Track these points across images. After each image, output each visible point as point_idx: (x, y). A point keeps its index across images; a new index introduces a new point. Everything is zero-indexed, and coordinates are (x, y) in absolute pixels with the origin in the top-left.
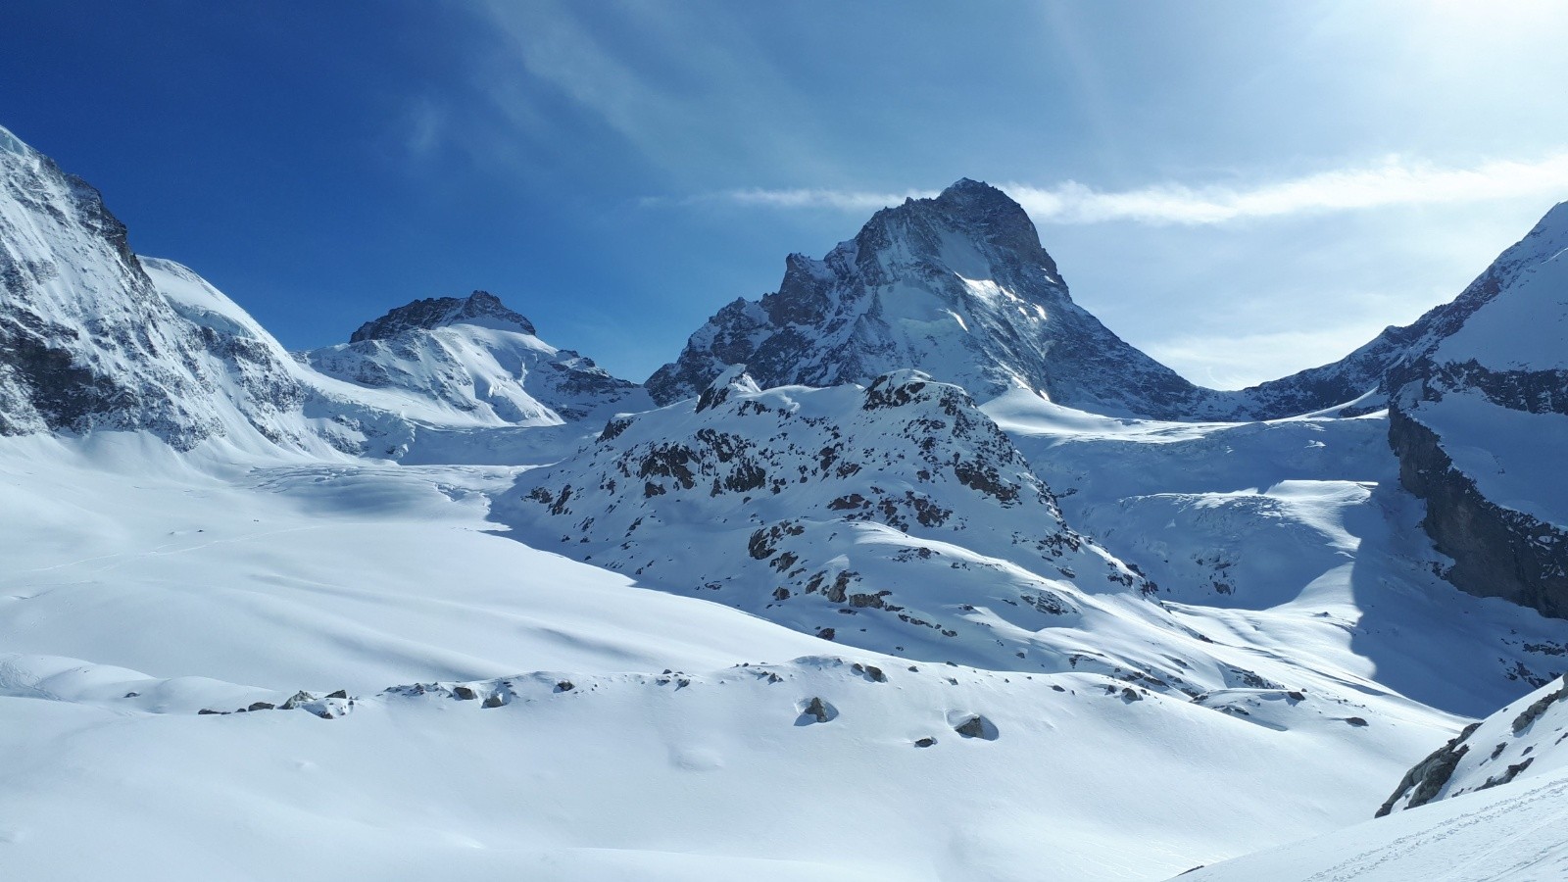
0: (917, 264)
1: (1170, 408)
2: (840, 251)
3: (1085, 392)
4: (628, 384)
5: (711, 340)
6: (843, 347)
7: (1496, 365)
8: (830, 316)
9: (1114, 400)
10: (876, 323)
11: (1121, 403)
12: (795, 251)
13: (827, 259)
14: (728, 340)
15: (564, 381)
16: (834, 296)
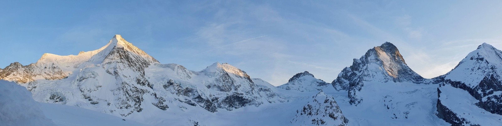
0: (375, 59)
1: (419, 82)
2: (362, 57)
3: (405, 80)
4: (329, 84)
5: (341, 75)
6: (360, 76)
7: (453, 80)
8: (360, 70)
9: (410, 81)
10: (367, 70)
11: (411, 81)
12: (354, 58)
13: (360, 59)
14: (344, 75)
15: (318, 84)
16: (361, 66)
